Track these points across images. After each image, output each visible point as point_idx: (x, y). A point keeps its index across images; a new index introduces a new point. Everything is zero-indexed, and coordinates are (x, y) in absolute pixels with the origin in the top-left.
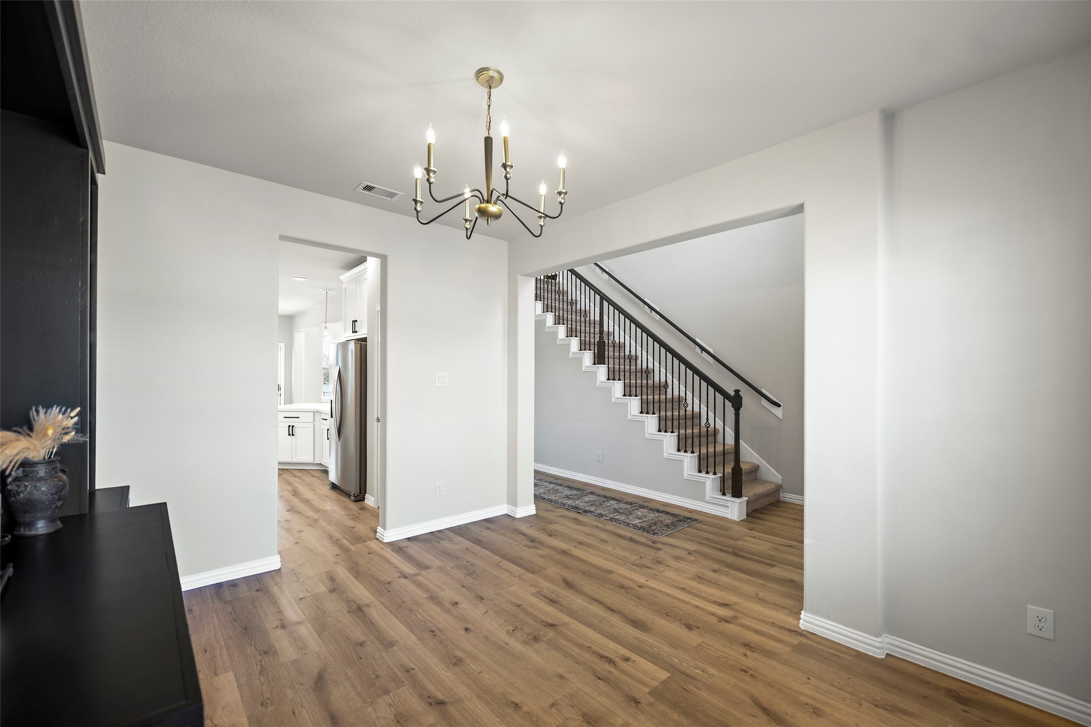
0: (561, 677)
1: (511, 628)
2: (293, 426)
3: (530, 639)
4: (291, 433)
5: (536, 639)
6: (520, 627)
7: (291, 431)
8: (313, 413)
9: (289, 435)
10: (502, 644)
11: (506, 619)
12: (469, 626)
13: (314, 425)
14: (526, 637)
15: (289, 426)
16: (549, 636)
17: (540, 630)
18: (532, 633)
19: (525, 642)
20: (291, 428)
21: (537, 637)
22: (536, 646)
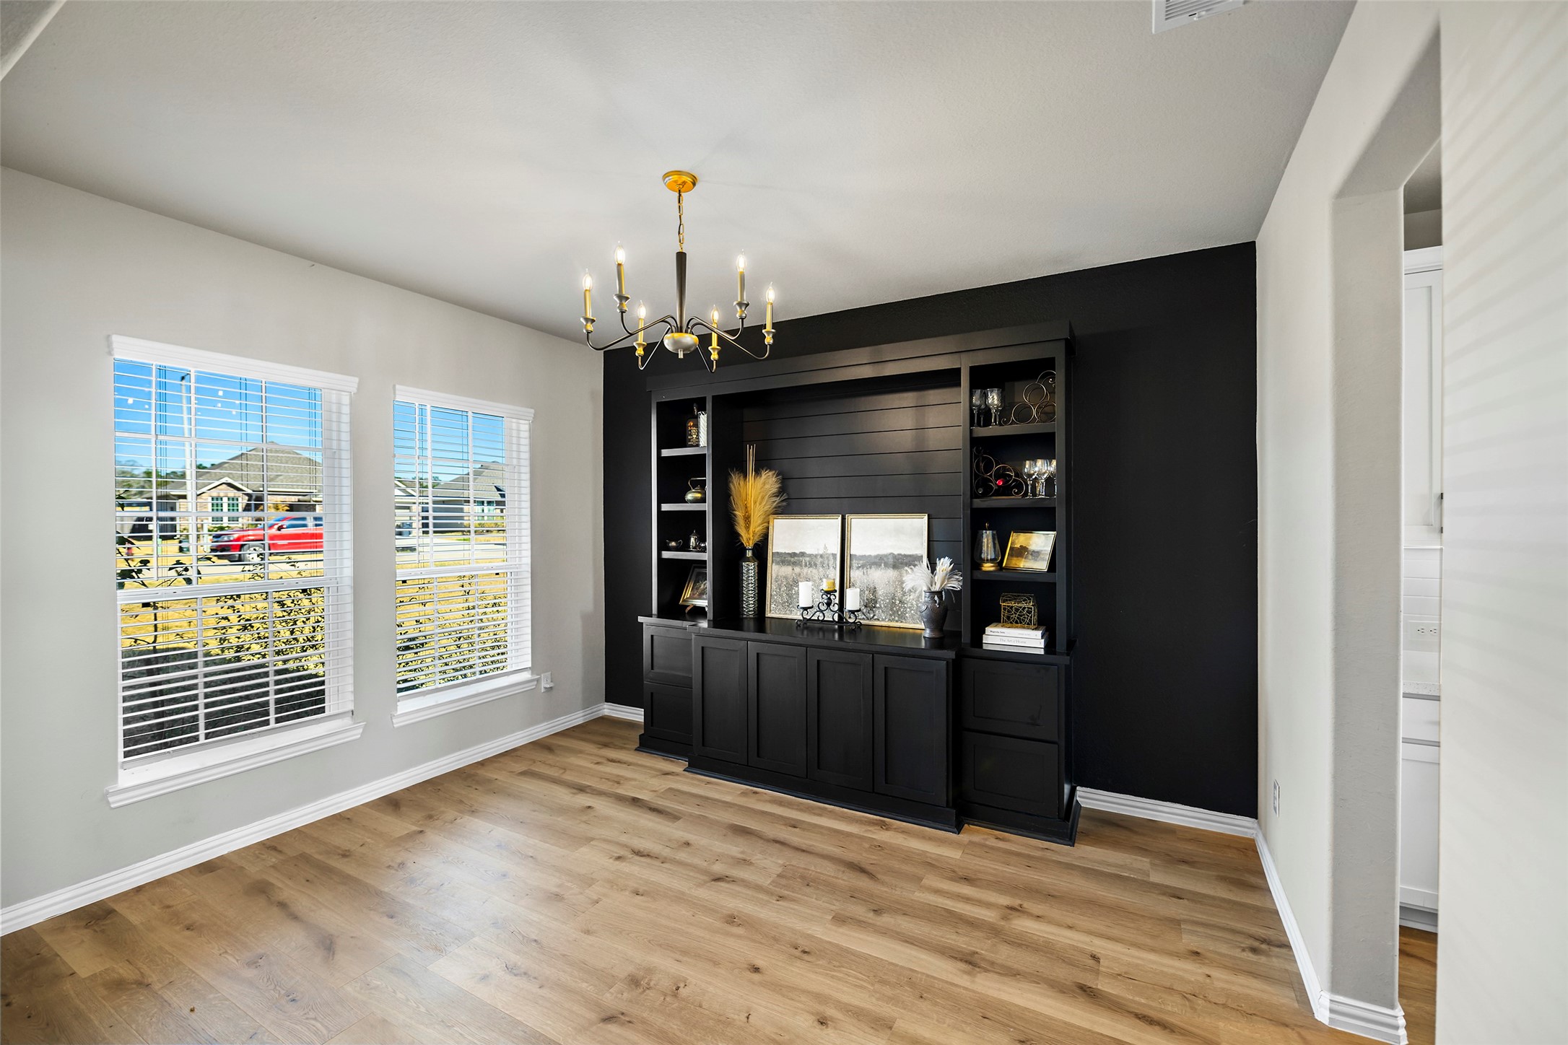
0: (588, 932)
1: (683, 992)
3: (644, 978)
5: (634, 982)
6: (668, 999)
10: (685, 959)
11: (702, 1010)
12: (756, 977)
14: (651, 980)
16: (612, 994)
17: (631, 1001)
18: (644, 991)
19: (650, 971)
21: (633, 986)
22: (631, 969)
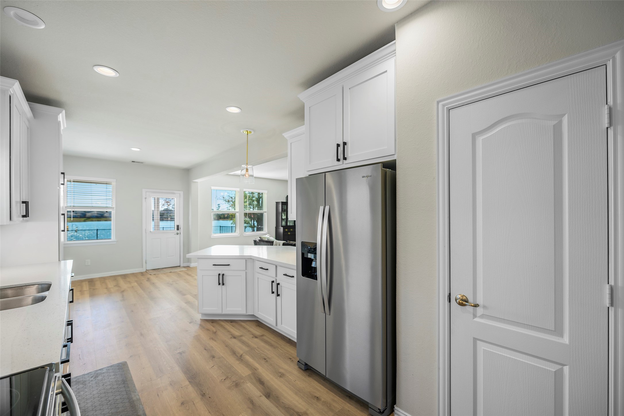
2: (223, 275)
4: (221, 282)
7: (221, 280)
8: (245, 260)
9: (219, 284)
13: (246, 272)
15: (219, 275)
20: (221, 277)
